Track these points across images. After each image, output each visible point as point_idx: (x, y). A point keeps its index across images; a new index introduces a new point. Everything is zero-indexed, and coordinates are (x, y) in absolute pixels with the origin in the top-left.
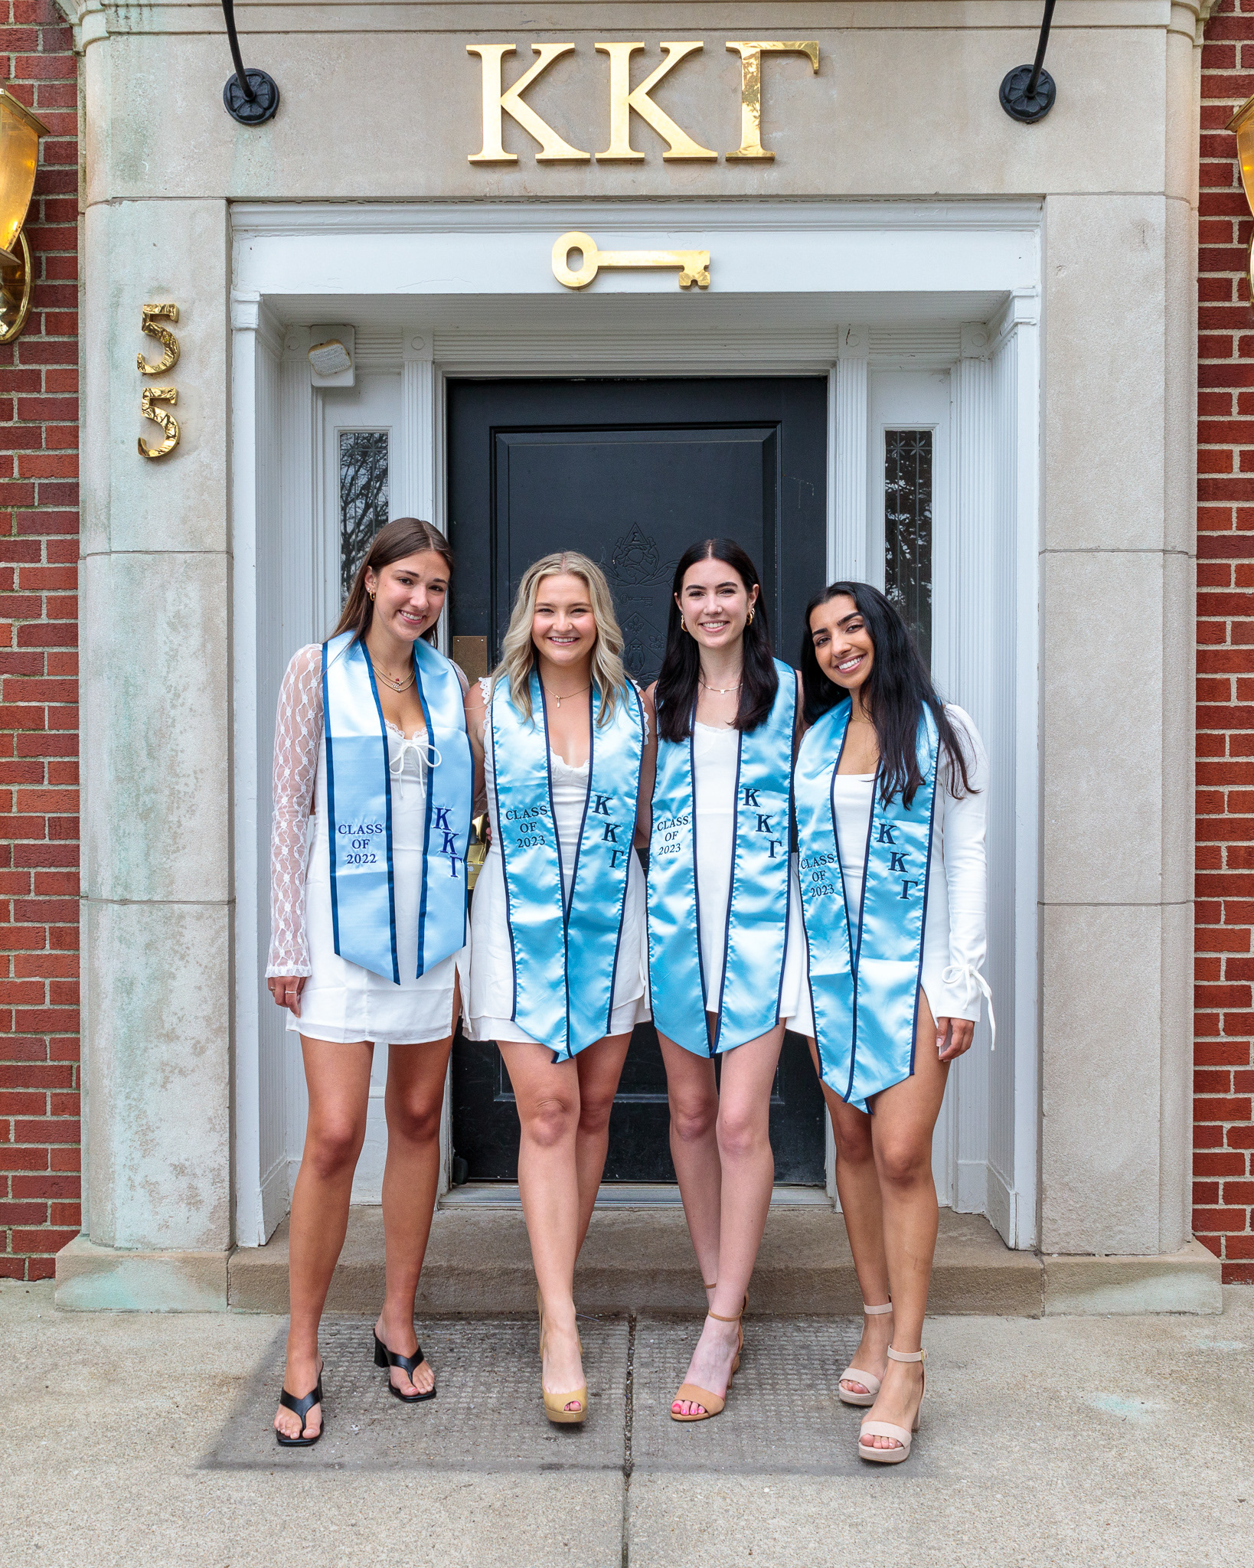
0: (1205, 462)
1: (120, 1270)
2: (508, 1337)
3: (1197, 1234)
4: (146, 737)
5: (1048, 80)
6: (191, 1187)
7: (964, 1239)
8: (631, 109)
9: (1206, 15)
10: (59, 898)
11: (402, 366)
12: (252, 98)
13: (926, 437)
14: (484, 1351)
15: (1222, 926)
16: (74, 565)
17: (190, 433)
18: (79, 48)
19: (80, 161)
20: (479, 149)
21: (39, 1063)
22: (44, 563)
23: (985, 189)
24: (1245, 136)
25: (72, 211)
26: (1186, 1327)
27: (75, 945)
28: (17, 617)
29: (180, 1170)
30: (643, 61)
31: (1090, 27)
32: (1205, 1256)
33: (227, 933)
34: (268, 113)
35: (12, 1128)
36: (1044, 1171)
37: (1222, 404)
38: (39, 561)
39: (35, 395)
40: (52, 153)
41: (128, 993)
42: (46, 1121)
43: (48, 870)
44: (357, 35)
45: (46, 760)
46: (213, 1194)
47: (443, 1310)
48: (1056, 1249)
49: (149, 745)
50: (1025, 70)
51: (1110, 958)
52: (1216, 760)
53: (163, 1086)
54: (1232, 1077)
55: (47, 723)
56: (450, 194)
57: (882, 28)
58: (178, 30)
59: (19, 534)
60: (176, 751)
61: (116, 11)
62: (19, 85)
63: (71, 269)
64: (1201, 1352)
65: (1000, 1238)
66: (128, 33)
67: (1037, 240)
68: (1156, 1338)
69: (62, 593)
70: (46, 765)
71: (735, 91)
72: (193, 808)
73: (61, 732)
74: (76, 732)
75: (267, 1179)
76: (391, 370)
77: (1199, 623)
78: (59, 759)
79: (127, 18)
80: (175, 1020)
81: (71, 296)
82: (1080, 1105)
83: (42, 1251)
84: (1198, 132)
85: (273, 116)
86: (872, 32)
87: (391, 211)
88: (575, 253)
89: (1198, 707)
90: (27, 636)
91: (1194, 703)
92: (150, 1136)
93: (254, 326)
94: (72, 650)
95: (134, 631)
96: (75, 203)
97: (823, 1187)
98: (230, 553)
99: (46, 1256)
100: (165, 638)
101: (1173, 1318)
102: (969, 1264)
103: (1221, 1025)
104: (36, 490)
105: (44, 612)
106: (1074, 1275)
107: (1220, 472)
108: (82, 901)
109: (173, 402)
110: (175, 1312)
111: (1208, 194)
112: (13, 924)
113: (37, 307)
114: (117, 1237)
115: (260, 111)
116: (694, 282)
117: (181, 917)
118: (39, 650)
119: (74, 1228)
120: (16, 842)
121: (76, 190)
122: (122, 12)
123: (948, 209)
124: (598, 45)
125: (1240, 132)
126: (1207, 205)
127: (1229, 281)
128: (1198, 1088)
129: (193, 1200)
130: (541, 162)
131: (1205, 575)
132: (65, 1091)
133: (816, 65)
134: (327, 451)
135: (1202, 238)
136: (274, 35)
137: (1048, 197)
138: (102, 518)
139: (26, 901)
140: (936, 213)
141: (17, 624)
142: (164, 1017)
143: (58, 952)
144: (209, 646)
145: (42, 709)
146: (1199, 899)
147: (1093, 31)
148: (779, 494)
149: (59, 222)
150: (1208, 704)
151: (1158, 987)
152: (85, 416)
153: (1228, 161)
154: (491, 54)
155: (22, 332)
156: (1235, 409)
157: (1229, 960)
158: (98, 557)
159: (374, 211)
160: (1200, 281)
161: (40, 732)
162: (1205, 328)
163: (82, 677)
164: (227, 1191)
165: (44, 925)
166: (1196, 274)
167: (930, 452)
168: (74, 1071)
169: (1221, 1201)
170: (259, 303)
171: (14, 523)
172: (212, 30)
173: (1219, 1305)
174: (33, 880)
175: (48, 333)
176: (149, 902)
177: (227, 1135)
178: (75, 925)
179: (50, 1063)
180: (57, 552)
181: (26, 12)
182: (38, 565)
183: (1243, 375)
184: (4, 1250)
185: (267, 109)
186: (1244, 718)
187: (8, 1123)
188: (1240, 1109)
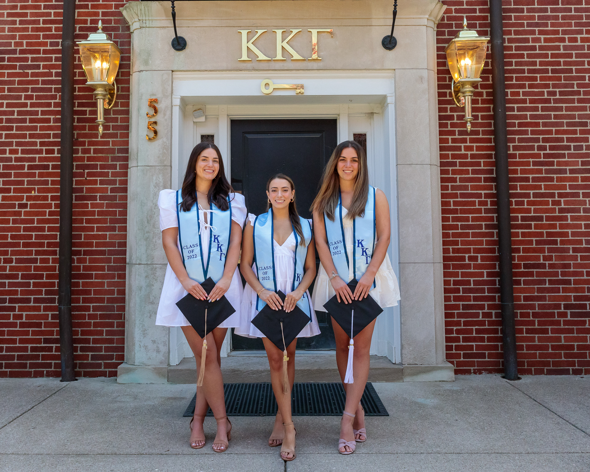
0: (441, 141)
1: (136, 371)
3: (447, 359)
4: (147, 217)
5: (395, 39)
6: (157, 347)
7: (380, 362)
8: (282, 47)
10: (120, 264)
11: (219, 116)
12: (179, 44)
13: (365, 135)
15: (451, 270)
16: (127, 170)
17: (161, 134)
18: (131, 31)
19: (131, 61)
20: (241, 57)
21: (113, 313)
22: (118, 170)
23: (378, 68)
24: (449, 54)
25: (129, 74)
26: (444, 384)
27: (125, 278)
28: (110, 185)
29: (154, 342)
30: (285, 34)
31: (406, 25)
32: (450, 365)
34: (184, 48)
35: (105, 332)
36: (403, 340)
37: (446, 125)
39: (117, 124)
40: (122, 59)
41: (140, 290)
42: (114, 330)
43: (117, 257)
44: (208, 28)
45: (117, 225)
46: (163, 349)
48: (406, 363)
49: (148, 220)
50: (388, 36)
51: (419, 278)
52: (447, 223)
53: (150, 317)
54: (455, 313)
55: (118, 215)
56: (233, 69)
57: (350, 26)
58: (159, 26)
59: (111, 162)
60: (155, 221)
62: (115, 41)
63: (128, 89)
64: (448, 390)
65: (390, 361)
66: (146, 27)
67: (393, 81)
69: (123, 178)
70: (117, 227)
71: (310, 42)
73: (122, 217)
74: (126, 217)
76: (216, 117)
77: (441, 185)
78: (121, 225)
79: (145, 23)
80: (153, 298)
81: (128, 97)
82: (412, 320)
83: (113, 368)
84: (436, 53)
86: (347, 27)
87: (217, 75)
88: (267, 85)
90: (113, 190)
91: (441, 207)
92: (146, 332)
93: (179, 105)
94: (126, 194)
95: (143, 188)
96: (130, 72)
98: (171, 166)
99: (113, 370)
100: (152, 190)
101: (441, 383)
102: (382, 367)
103: (452, 299)
104: (116, 150)
105: (118, 184)
106: (411, 370)
107: (446, 144)
108: (127, 265)
109: (156, 125)
110: (152, 384)
111: (439, 69)
112: (106, 272)
113: (118, 100)
114: (135, 362)
115: (181, 47)
116: (300, 92)
117: (156, 268)
118: (116, 194)
119: (121, 361)
120: (108, 248)
121: (130, 68)
122: (144, 21)
123: (369, 73)
124: (273, 30)
125: (447, 53)
126: (439, 72)
127: (446, 92)
128: (446, 317)
129: (158, 351)
130: (258, 61)
131: (442, 172)
132: (120, 321)
133: (332, 35)
134: (197, 139)
135: (438, 81)
136: (186, 28)
137: (396, 70)
138: (135, 157)
139: (110, 265)
140: (365, 74)
141: (110, 187)
142: (150, 297)
143: (120, 280)
145: (116, 211)
146: (444, 263)
148: (324, 151)
149: (125, 77)
150: (444, 207)
151: (433, 286)
152: (131, 129)
153: (445, 60)
154: (244, 33)
155: (114, 107)
156: (449, 126)
157: (454, 280)
158: (134, 168)
159: (212, 74)
160: (438, 92)
161: (116, 217)
162: (440, 105)
163: (128, 201)
164: (168, 348)
165: (115, 272)
166: (437, 90)
167: (366, 139)
168: (123, 315)
169: (454, 350)
170: (180, 98)
171: (110, 159)
172: (168, 26)
173: (454, 379)
174: (112, 260)
175: (121, 107)
176: (147, 264)
177: (168, 331)
178: (125, 272)
179: (116, 312)
180: (122, 167)
181: (116, 22)
182: (116, 171)
183: (451, 117)
184: (101, 368)
185: (183, 47)
186: (455, 211)
187: (103, 330)
188: (458, 323)
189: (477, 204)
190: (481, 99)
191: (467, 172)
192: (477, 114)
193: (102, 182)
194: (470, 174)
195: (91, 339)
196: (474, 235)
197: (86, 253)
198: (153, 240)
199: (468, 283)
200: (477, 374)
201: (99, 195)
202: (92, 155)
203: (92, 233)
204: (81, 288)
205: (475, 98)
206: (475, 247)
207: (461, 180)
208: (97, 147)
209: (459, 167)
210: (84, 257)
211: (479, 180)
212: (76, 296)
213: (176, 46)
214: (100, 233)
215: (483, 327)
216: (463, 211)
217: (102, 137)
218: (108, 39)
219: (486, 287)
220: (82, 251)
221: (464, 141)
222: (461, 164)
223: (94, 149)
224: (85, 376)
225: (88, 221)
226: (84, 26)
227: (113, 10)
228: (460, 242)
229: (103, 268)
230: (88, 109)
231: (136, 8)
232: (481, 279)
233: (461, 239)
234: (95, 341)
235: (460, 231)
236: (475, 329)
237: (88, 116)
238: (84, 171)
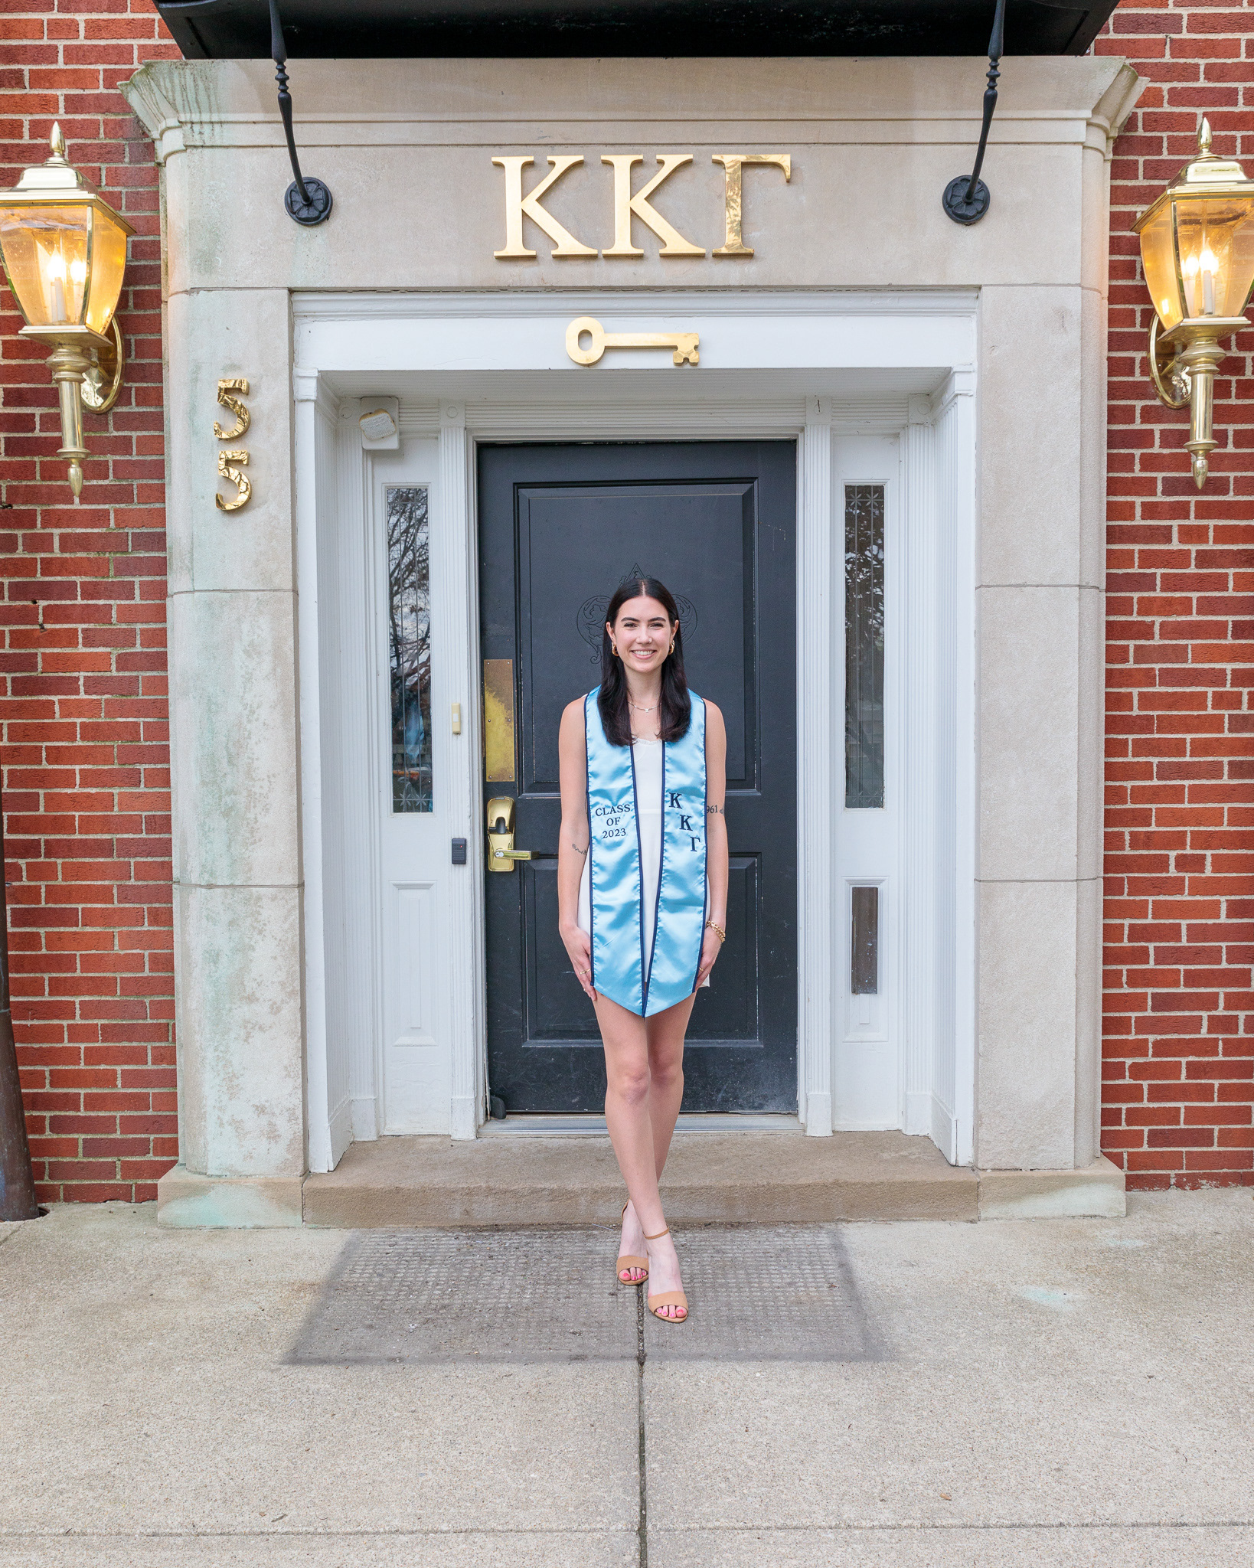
0: (1113, 511)
1: (212, 1193)
2: (537, 1245)
3: (1104, 1150)
4: (227, 747)
5: (984, 187)
6: (270, 1124)
7: (913, 1157)
8: (633, 212)
9: (1114, 134)
10: (155, 883)
11: (439, 431)
12: (309, 202)
13: (879, 490)
14: (518, 1258)
15: (1125, 897)
16: (163, 602)
17: (260, 491)
18: (160, 159)
19: (163, 257)
20: (504, 246)
21: (141, 1022)
22: (137, 600)
23: (930, 281)
24: (1148, 236)
25: (156, 300)
26: (1097, 1228)
27: (169, 922)
28: (115, 646)
29: (261, 1110)
30: (640, 171)
31: (1019, 143)
32: (1111, 1169)
33: (297, 912)
34: (323, 216)
35: (119, 1075)
36: (980, 1101)
37: (1127, 463)
38: (134, 598)
39: (127, 458)
40: (137, 250)
42: (147, 1070)
43: (145, 860)
44: (398, 149)
45: (142, 767)
46: (289, 1130)
47: (483, 1223)
48: (989, 1165)
49: (230, 756)
50: (964, 179)
51: (1035, 925)
52: (1120, 760)
53: (246, 1040)
54: (1133, 1022)
55: (142, 735)
56: (479, 284)
57: (843, 144)
58: (245, 144)
59: (116, 576)
60: (253, 759)
61: (192, 127)
62: (109, 192)
63: (156, 349)
64: (1110, 1249)
65: (942, 1156)
66: (202, 146)
67: (972, 324)
68: (1073, 1238)
69: (152, 626)
70: (142, 771)
71: (720, 197)
72: (268, 807)
73: (154, 743)
74: (167, 743)
75: (334, 1115)
76: (430, 435)
77: (1107, 646)
78: (153, 766)
79: (201, 133)
80: (255, 985)
81: (156, 373)
82: (1009, 1047)
83: (146, 1178)
84: (1107, 234)
85: (327, 217)
86: (835, 147)
87: (429, 300)
88: (585, 334)
89: (1106, 716)
90: (124, 662)
91: (1103, 712)
92: (236, 1082)
93: (313, 398)
94: (162, 674)
95: (214, 657)
96: (159, 292)
97: (796, 1115)
98: (295, 592)
99: (149, 1182)
100: (241, 663)
101: (1086, 1222)
102: (918, 1179)
103: (1124, 979)
104: (130, 538)
105: (138, 642)
106: (1005, 1186)
107: (1125, 520)
108: (174, 886)
109: (245, 463)
110: (259, 1228)
111: (1115, 286)
112: (117, 905)
113: (128, 382)
114: (209, 1166)
115: (314, 213)
116: (686, 360)
117: (259, 898)
118: (134, 674)
119: (172, 1158)
120: (119, 836)
121: (160, 282)
122: (197, 128)
123: (899, 298)
124: (604, 158)
125: (1142, 235)
126: (1114, 295)
127: (1133, 360)
128: (1106, 1031)
129: (273, 1135)
130: (556, 257)
131: (1112, 606)
132: (163, 1044)
133: (788, 174)
134: (376, 503)
135: (1111, 324)
136: (327, 149)
137: (983, 288)
138: (186, 562)
139: (127, 886)
140: (889, 301)
141: (115, 652)
142: (246, 983)
143: (156, 928)
144: (279, 670)
145: (137, 724)
146: (1106, 876)
147: (1021, 146)
148: (756, 538)
149: (145, 309)
150: (1114, 713)
151: (1074, 949)
152: (170, 476)
153: (1132, 258)
154: (513, 164)
155: (116, 404)
156: (1137, 467)
157: (1131, 926)
158: (183, 595)
159: (415, 299)
160: (1109, 359)
161: (137, 744)
162: (1112, 399)
163: (171, 696)
164: (301, 1127)
165: (142, 905)
166: (1106, 353)
167: (882, 503)
168: (170, 1028)
169: (1124, 1123)
170: (317, 378)
171: (112, 567)
172: (274, 144)
173: (1124, 1209)
174: (132, 868)
175: (138, 405)
176: (232, 886)
177: (300, 1080)
178: (169, 905)
179: (149, 1021)
180: (149, 590)
181: (114, 129)
182: (132, 602)
183: (1143, 439)
184: (114, 1178)
185: (321, 212)
186: (1145, 724)
187: (115, 1072)
188: (1139, 1048)
189: (1209, 703)
190: (1238, 381)
191: (1185, 606)
192: (1222, 427)
193: (90, 639)
194: (1194, 611)
195: (82, 1097)
196: (1197, 794)
197: (52, 849)
198: (249, 815)
199: (1174, 932)
200: (1187, 1188)
201: (85, 677)
202: (57, 553)
203: (69, 791)
204: (44, 951)
205: (1219, 377)
206: (1196, 829)
207: (1167, 631)
208: (69, 530)
209: (1162, 590)
210: (47, 860)
211: (1219, 630)
212: (32, 975)
213: (299, 210)
214: (93, 791)
215: (1211, 1059)
216: (1167, 724)
217: (83, 501)
218: (81, 186)
219: (1224, 945)
220: (42, 844)
221: (1181, 511)
222: (1169, 583)
223: (62, 536)
224: (68, 1199)
225: (55, 755)
226: (13, 145)
227: (102, 90)
228: (1154, 813)
229: (105, 895)
230: (38, 411)
231: (169, 85)
232: (1210, 922)
233: (1159, 806)
234: (93, 1102)
235: (1155, 782)
236: (1188, 1063)
237: (37, 433)
238: (35, 602)
